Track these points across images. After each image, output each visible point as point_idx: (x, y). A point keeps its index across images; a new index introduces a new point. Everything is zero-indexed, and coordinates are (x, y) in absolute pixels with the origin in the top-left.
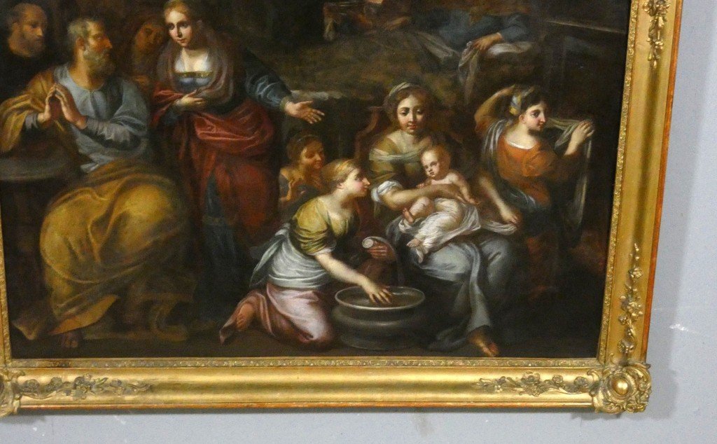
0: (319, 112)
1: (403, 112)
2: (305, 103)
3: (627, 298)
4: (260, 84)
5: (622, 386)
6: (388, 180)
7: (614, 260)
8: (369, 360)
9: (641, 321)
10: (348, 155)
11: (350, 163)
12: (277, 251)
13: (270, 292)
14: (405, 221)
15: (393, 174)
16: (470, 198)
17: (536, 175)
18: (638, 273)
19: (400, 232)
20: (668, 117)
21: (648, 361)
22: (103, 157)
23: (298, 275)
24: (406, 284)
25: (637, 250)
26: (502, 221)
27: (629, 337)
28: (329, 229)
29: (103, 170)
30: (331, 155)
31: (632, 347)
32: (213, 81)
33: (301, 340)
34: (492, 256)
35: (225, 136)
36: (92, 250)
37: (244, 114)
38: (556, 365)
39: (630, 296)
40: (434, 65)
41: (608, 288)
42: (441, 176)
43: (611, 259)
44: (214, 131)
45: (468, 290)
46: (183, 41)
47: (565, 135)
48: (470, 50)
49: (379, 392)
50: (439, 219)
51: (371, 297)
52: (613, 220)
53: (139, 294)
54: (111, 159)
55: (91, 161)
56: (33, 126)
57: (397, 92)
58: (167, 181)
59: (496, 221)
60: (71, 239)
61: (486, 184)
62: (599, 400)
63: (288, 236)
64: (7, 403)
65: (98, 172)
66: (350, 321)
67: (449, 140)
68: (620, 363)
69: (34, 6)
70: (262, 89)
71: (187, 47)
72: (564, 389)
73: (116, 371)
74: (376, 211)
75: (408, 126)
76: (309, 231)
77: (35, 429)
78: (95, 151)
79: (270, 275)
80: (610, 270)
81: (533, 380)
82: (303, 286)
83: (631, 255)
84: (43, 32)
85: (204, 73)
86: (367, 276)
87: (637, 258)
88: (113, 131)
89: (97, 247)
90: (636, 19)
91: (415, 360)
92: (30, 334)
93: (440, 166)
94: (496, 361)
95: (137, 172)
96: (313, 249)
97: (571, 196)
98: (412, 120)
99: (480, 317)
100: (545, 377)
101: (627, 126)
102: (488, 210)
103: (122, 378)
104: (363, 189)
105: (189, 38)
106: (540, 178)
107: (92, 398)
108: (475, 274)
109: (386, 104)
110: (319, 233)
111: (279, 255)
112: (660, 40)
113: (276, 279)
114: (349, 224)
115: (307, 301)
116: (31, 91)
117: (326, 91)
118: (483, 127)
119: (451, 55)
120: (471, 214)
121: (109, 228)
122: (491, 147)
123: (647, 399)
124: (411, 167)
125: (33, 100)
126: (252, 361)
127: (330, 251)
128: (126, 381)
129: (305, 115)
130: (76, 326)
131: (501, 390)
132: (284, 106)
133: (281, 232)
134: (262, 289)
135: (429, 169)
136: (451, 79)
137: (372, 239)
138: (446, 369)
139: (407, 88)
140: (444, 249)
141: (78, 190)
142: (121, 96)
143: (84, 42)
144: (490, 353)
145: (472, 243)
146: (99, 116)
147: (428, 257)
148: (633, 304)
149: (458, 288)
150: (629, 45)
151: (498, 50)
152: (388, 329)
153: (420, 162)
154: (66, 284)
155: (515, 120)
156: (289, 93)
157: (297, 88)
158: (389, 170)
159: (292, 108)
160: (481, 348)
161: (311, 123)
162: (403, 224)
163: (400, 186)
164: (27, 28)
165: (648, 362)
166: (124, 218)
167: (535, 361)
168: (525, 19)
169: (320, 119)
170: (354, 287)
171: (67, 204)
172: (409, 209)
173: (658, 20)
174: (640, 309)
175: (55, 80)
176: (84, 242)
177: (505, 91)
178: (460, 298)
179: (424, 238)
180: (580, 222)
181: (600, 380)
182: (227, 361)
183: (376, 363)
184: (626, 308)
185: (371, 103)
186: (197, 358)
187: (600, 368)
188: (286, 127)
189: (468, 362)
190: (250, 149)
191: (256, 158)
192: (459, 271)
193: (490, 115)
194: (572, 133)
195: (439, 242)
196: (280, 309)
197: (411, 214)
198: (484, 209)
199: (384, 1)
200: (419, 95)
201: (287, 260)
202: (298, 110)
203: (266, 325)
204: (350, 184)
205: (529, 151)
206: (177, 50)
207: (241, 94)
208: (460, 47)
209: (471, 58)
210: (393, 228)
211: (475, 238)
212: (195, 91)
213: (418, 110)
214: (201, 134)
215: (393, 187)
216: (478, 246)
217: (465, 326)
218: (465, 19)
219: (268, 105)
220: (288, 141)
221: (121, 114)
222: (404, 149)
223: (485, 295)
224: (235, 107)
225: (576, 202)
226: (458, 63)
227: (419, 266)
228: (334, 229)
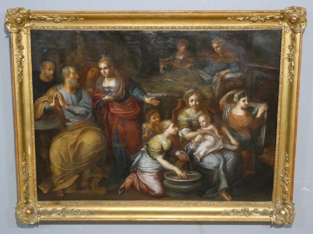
0: (158, 101)
1: (191, 101)
2: (152, 98)
3: (284, 176)
4: (135, 91)
5: (283, 212)
6: (185, 128)
7: (278, 160)
8: (179, 202)
9: (290, 185)
10: (169, 118)
11: (170, 121)
12: (141, 157)
13: (138, 174)
14: (192, 144)
15: (187, 125)
16: (219, 135)
17: (245, 126)
18: (287, 165)
19: (190, 149)
20: (297, 101)
22: (74, 120)
23: (150, 166)
25: (287, 156)
26: (232, 145)
27: (285, 192)
28: (162, 148)
29: (74, 125)
30: (163, 118)
31: (286, 196)
32: (117, 90)
33: (151, 193)
34: (228, 158)
35: (122, 111)
36: (69, 157)
37: (129, 103)
38: (255, 204)
39: (285, 175)
40: (203, 82)
41: (275, 172)
42: (207, 126)
43: (276, 160)
44: (117, 109)
45: (219, 173)
46: (106, 75)
47: (256, 110)
48: (217, 77)
49: (182, 215)
50: (206, 144)
51: (179, 175)
52: (277, 144)
53: (87, 174)
54: (77, 120)
55: (70, 121)
56: (48, 108)
57: (188, 93)
58: (99, 129)
59: (229, 144)
60: (62, 152)
61: (225, 129)
62: (273, 219)
63: (146, 151)
64: (35, 218)
65: (72, 126)
66: (170, 185)
67: (209, 112)
68: (282, 203)
69: (50, 62)
70: (136, 93)
71: (107, 77)
72: (259, 214)
73: (77, 205)
74: (181, 140)
75: (193, 106)
76: (154, 149)
77: (46, 230)
78: (71, 118)
79: (138, 167)
80: (276, 164)
81: (246, 210)
82: (152, 171)
83: (285, 158)
84: (53, 72)
85: (114, 87)
86: (177, 167)
87: (287, 159)
88: (79, 110)
89: (71, 156)
90: (283, 63)
91: (197, 202)
92: (45, 191)
93: (206, 122)
94: (230, 203)
95: (88, 126)
96: (156, 156)
97: (259, 134)
98: (194, 104)
99: (224, 184)
100: (251, 209)
102: (226, 140)
104: (175, 131)
105: (108, 74)
106: (246, 127)
107: (69, 217)
108: (221, 166)
109: (184, 97)
110: (158, 149)
112: (292, 71)
113: (141, 168)
114: (170, 146)
115: (153, 177)
116: (48, 95)
117: (161, 93)
118: (223, 107)
119: (210, 78)
120: (219, 142)
121: (76, 148)
122: (227, 114)
123: (294, 218)
124: (194, 123)
125: (49, 98)
126: (132, 202)
127: (162, 156)
128: (81, 210)
129: (152, 102)
130: (62, 188)
131: (233, 214)
132: (144, 100)
133: (143, 149)
134: (135, 172)
135: (202, 123)
138: (210, 206)
139: (193, 92)
140: (208, 156)
141: (64, 133)
142: (82, 96)
143: (68, 75)
144: (228, 199)
145: (220, 154)
146: (73, 104)
147: (202, 159)
148: (286, 178)
149: (214, 172)
150: (280, 74)
151: (228, 76)
152: (185, 188)
153: (198, 121)
154: (59, 171)
155: (236, 103)
156: (146, 94)
157: (150, 92)
159: (147, 100)
160: (224, 197)
161: (155, 106)
162: (191, 146)
163: (190, 130)
164: (47, 71)
165: (293, 202)
166: (82, 144)
167: (246, 202)
168: (239, 64)
169: (158, 104)
171: (60, 139)
172: (194, 140)
173: (291, 63)
174: (289, 180)
175: (57, 90)
176: (66, 154)
177: (231, 92)
178: (215, 176)
179: (200, 151)
180: (263, 145)
181: (274, 210)
182: (122, 202)
183: (181, 203)
184: (283, 180)
185: (178, 98)
186: (110, 201)
187: (273, 206)
188: (145, 107)
189: (219, 203)
190: (131, 116)
191: (133, 120)
192: (215, 165)
193: (225, 102)
194: (259, 109)
195: (206, 153)
196: (142, 181)
197: (195, 142)
198: (224, 139)
199: (183, 58)
200: (197, 94)
201: (145, 161)
202: (150, 101)
203: (137, 187)
204: (170, 129)
205: (241, 116)
206: (103, 78)
207: (128, 95)
208: (213, 75)
209: (218, 79)
210: (187, 147)
211: (221, 151)
212: (110, 94)
213: (197, 100)
214: (112, 111)
215: (187, 131)
216: (222, 155)
217: (218, 188)
218: (215, 64)
219: (138, 99)
220: (146, 113)
221: (82, 103)
222: (192, 116)
223: (226, 175)
224: (125, 100)
225: (261, 137)
226: (213, 81)
227: (198, 163)
228: (164, 148)
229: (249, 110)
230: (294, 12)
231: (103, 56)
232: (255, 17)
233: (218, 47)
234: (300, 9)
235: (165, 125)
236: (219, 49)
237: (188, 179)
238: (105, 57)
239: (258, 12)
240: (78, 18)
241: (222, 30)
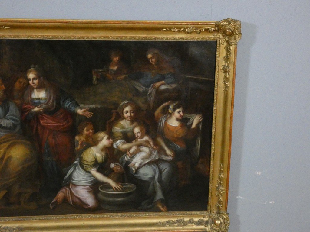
0: (91, 113)
1: (126, 112)
2: (85, 109)
3: (219, 186)
4: (67, 102)
5: (218, 222)
6: (120, 139)
7: (213, 170)
8: (113, 214)
9: (224, 195)
11: (104, 133)
12: (74, 170)
13: (71, 187)
14: (128, 156)
15: (122, 137)
16: (154, 146)
17: (180, 136)
18: (222, 176)
19: (126, 161)
20: (232, 113)
21: (228, 211)
23: (83, 180)
24: (128, 182)
25: (222, 166)
26: (167, 155)
27: (220, 202)
28: (96, 160)
29: (1, 138)
30: (96, 130)
31: (221, 206)
32: (47, 101)
33: (84, 206)
34: (163, 170)
35: (52, 123)
37: (60, 115)
38: (191, 214)
40: (138, 94)
41: (211, 182)
42: (142, 137)
43: (211, 170)
44: (48, 122)
45: (154, 184)
46: (35, 85)
47: (191, 120)
48: (152, 88)
49: (117, 228)
50: (141, 155)
51: (114, 188)
52: (212, 154)
53: (16, 189)
54: (4, 134)
57: (123, 105)
58: (28, 142)
61: (160, 140)
62: (208, 228)
63: (79, 164)
66: (105, 198)
67: (145, 123)
68: (217, 213)
70: (68, 104)
71: (36, 88)
72: (194, 224)
73: (6, 222)
74: (115, 152)
75: (128, 118)
76: (87, 161)
79: (71, 180)
80: (211, 174)
81: (181, 221)
82: (85, 184)
83: (219, 168)
85: (44, 99)
86: (112, 179)
87: (222, 169)
88: (5, 123)
90: (218, 74)
91: (132, 214)
93: (141, 133)
94: (166, 213)
95: (16, 139)
96: (89, 169)
97: (195, 145)
98: (129, 115)
99: (159, 195)
100: (186, 219)
101: (216, 117)
102: (161, 151)
103: (9, 225)
104: (110, 143)
105: (37, 84)
106: (182, 137)
108: (156, 177)
109: (119, 109)
110: (91, 162)
112: (227, 83)
113: (74, 181)
114: (104, 158)
115: (87, 190)
117: (94, 104)
118: (158, 118)
119: (144, 90)
120: (154, 153)
121: (4, 162)
122: (162, 125)
123: (228, 228)
124: (129, 134)
126: (64, 217)
127: (96, 169)
128: (10, 227)
129: (86, 114)
131: (168, 225)
132: (76, 111)
133: (76, 162)
134: (68, 186)
135: (137, 135)
136: (145, 99)
137: (114, 164)
138: (146, 217)
139: (127, 103)
140: (144, 167)
142: (9, 108)
144: (163, 210)
145: (155, 164)
147: (137, 171)
148: (221, 188)
149: (150, 184)
150: (215, 85)
151: (163, 87)
152: (121, 201)
153: (133, 132)
155: (171, 115)
156: (79, 106)
157: (82, 103)
158: (120, 135)
159: (80, 112)
160: (160, 208)
161: (88, 117)
162: (127, 157)
163: (125, 142)
166: (10, 158)
167: (182, 213)
168: (174, 75)
169: (92, 116)
172: (129, 151)
173: (226, 75)
174: (224, 190)
177: (166, 104)
178: (151, 187)
179: (135, 163)
180: (198, 155)
181: (209, 220)
182: (54, 217)
183: (116, 216)
184: (218, 190)
185: (113, 109)
186: (41, 216)
187: (209, 215)
188: (77, 120)
189: (155, 214)
190: (62, 129)
192: (150, 176)
193: (161, 113)
194: (194, 119)
195: (142, 164)
196: (75, 194)
197: (130, 153)
198: (159, 150)
199: (117, 69)
200: (132, 106)
201: (79, 174)
202: (83, 112)
203: (70, 201)
204: (105, 141)
205: (177, 127)
206: (32, 90)
207: (59, 107)
208: (148, 86)
209: (152, 91)
210: (122, 159)
211: (156, 163)
212: (40, 106)
213: (132, 112)
214: (43, 123)
215: (122, 142)
216: (157, 166)
217: (153, 199)
218: (150, 75)
219: (70, 110)
220: (79, 125)
221: (9, 115)
222: (127, 127)
223: (161, 186)
225: (196, 147)
226: (147, 93)
227: (134, 174)
228: (98, 160)
229: (183, 121)
230: (228, 24)
231: (32, 66)
232: (190, 28)
233: (153, 58)
234: (235, 21)
235: (99, 137)
236: (153, 60)
237: (123, 191)
238: (34, 67)
239: (193, 24)
240: (4, 27)
241: (157, 40)
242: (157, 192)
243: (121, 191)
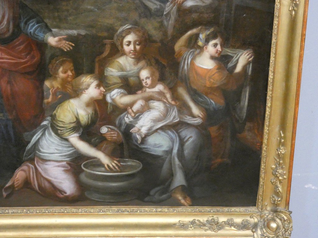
0: (70, 43)
1: (127, 44)
2: (61, 37)
3: (277, 167)
4: (31, 24)
5: (274, 225)
6: (118, 88)
7: (267, 142)
8: (105, 208)
9: (285, 182)
10: (91, 72)
11: (91, 77)
12: (42, 135)
13: (37, 163)
14: (129, 116)
15: (121, 84)
16: (172, 101)
17: (215, 86)
18: (282, 151)
19: (126, 123)
20: (302, 48)
23: (56, 151)
24: (130, 157)
25: (282, 135)
26: (193, 116)
27: (278, 193)
28: (78, 121)
30: (78, 72)
31: (279, 199)
33: (58, 195)
34: (187, 138)
35: (7, 59)
37: (20, 45)
38: (230, 211)
39: (278, 166)
40: (147, 13)
41: (263, 160)
42: (153, 86)
43: (265, 141)
45: (171, 161)
47: (235, 59)
48: (171, 4)
50: (151, 114)
51: (106, 166)
52: (266, 116)
57: (123, 31)
59: (189, 116)
61: (182, 91)
62: (258, 235)
63: (49, 125)
66: (91, 182)
67: (157, 62)
68: (272, 210)
70: (32, 28)
72: (235, 227)
74: (110, 108)
75: (130, 53)
76: (64, 122)
79: (37, 152)
80: (264, 148)
81: (214, 222)
82: (60, 159)
83: (279, 138)
86: (103, 152)
87: (283, 140)
91: (135, 208)
93: (152, 80)
94: (190, 209)
96: (67, 134)
97: (239, 100)
98: (133, 49)
99: (179, 179)
100: (222, 219)
101: (275, 54)
102: (183, 108)
104: (101, 94)
106: (218, 88)
108: (175, 151)
109: (115, 38)
110: (71, 123)
111: (44, 138)
113: (41, 154)
114: (91, 118)
115: (63, 169)
117: (75, 29)
118: (180, 54)
119: (158, 7)
120: (173, 111)
122: (186, 67)
123: (290, 235)
124: (132, 80)
126: (25, 209)
127: (78, 135)
129: (61, 45)
131: (193, 228)
132: (47, 40)
133: (45, 123)
134: (32, 161)
135: (145, 81)
136: (159, 22)
137: (106, 127)
138: (156, 214)
139: (130, 29)
140: (155, 134)
144: (186, 204)
145: (173, 130)
147: (144, 140)
148: (280, 171)
149: (164, 160)
151: (189, 3)
152: (116, 187)
153: (138, 77)
155: (201, 49)
156: (51, 31)
157: (56, 27)
158: (118, 82)
159: (52, 41)
160: (180, 200)
161: (66, 50)
162: (127, 117)
163: (126, 92)
165: (290, 210)
167: (215, 209)
169: (71, 48)
170: (94, 160)
172: (131, 108)
174: (285, 174)
177: (194, 31)
178: (166, 166)
179: (142, 127)
180: (244, 117)
181: (259, 221)
182: (8, 210)
183: (109, 210)
184: (275, 174)
185: (105, 38)
187: (259, 214)
188: (48, 54)
189: (171, 209)
190: (24, 68)
191: (28, 73)
192: (165, 148)
193: (185, 46)
194: (239, 58)
195: (152, 129)
196: (44, 175)
197: (133, 111)
198: (181, 108)
200: (137, 33)
201: (49, 142)
202: (57, 42)
203: (35, 185)
204: (92, 91)
205: (210, 70)
207: (17, 31)
208: (165, 1)
209: (172, 8)
210: (121, 120)
211: (176, 127)
213: (137, 43)
215: (121, 93)
216: (177, 132)
217: (169, 185)
219: (37, 38)
220: (50, 62)
222: (128, 68)
223: (183, 165)
224: (14, 39)
225: (242, 103)
226: (164, 12)
227: (138, 145)
228: (81, 121)
229: (222, 60)
235: (82, 83)
237: (121, 172)
242: (176, 175)
243: (117, 172)
